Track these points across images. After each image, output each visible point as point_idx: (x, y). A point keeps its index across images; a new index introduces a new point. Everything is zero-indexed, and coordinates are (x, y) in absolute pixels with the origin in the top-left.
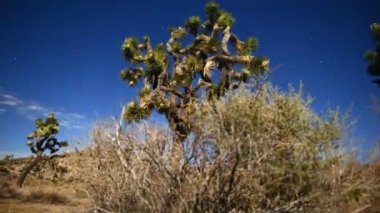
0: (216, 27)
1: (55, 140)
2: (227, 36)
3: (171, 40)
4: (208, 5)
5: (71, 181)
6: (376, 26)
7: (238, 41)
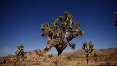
0: (68, 19)
1: (23, 52)
2: (71, 23)
3: (55, 22)
4: (65, 12)
5: (28, 61)
6: (116, 13)
7: (75, 23)
